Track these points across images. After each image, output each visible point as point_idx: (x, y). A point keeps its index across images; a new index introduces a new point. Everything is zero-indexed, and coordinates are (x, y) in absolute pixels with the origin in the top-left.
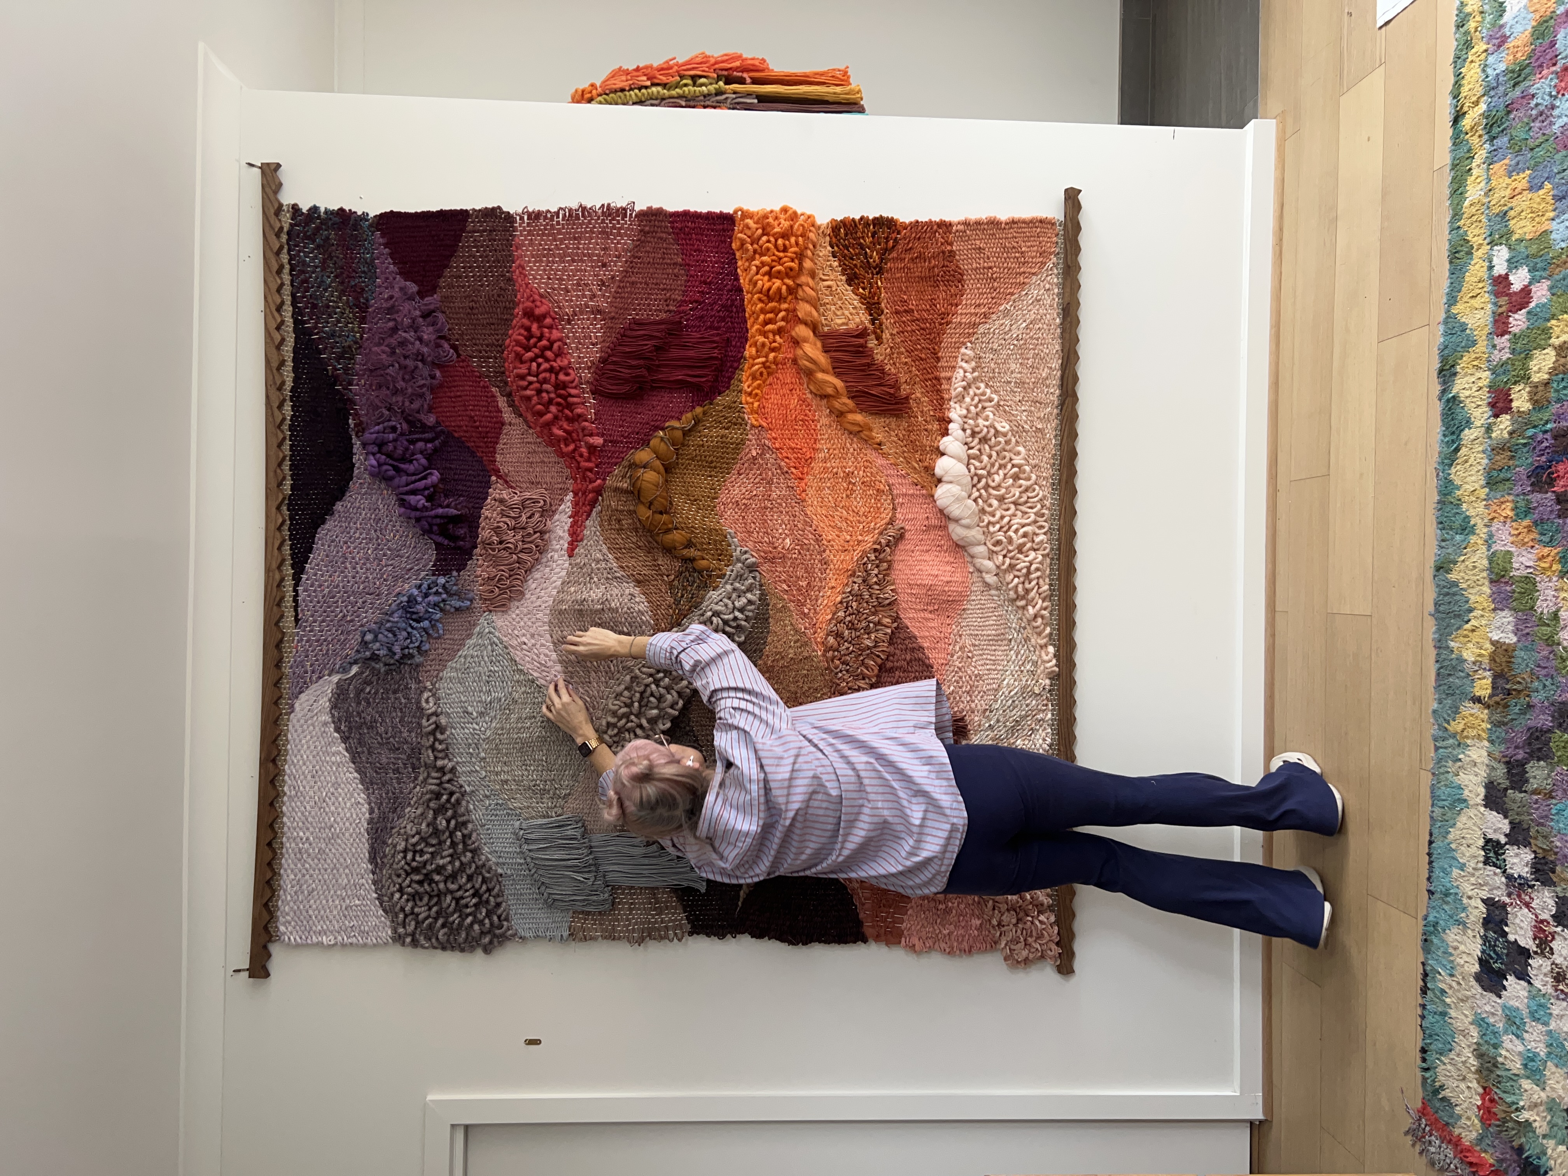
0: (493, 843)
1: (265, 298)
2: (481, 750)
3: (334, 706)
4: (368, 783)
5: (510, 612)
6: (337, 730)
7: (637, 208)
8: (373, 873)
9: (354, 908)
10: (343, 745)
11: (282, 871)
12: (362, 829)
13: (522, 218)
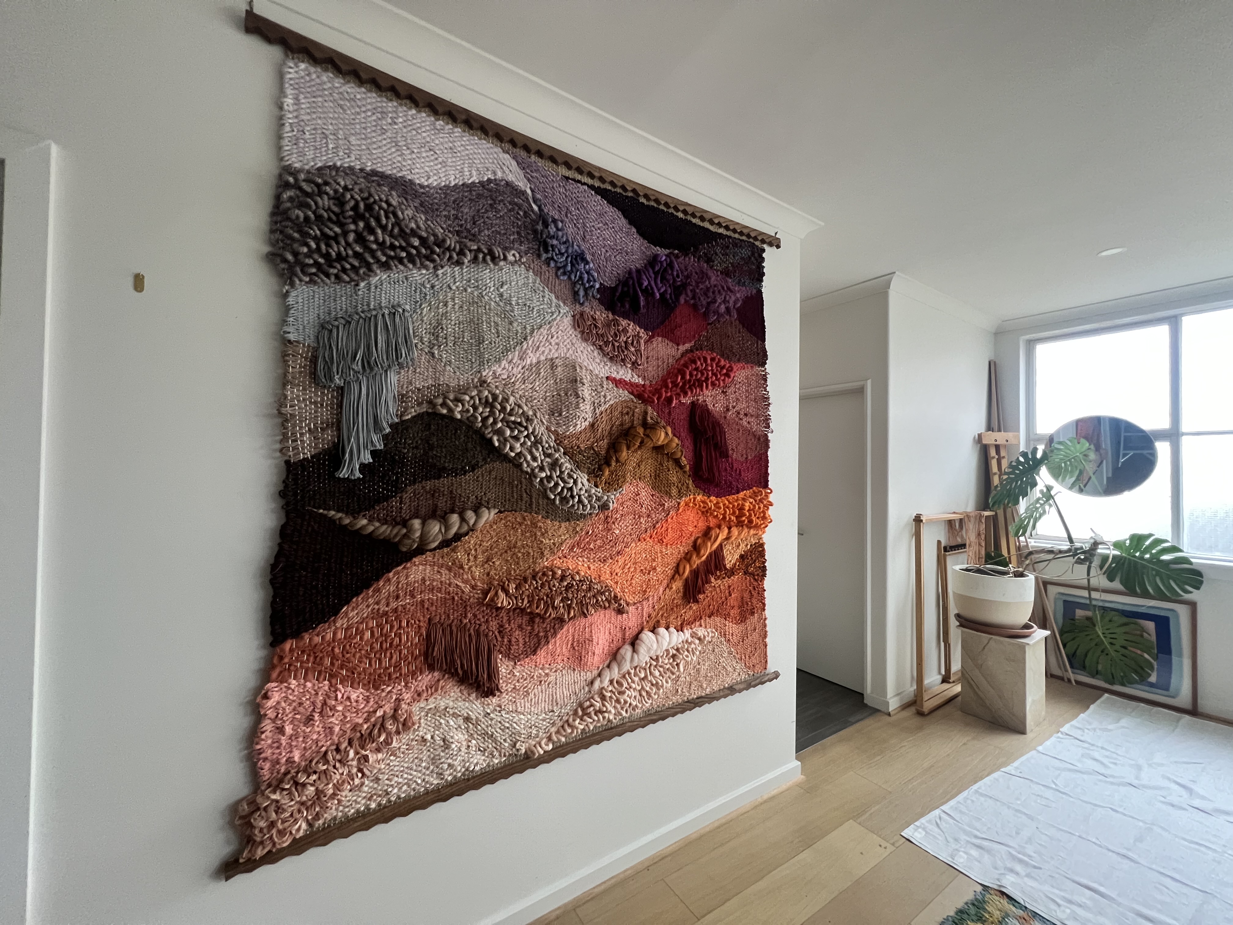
0: (389, 283)
1: (732, 221)
2: (473, 289)
3: (508, 184)
4: (446, 190)
5: (573, 330)
6: (489, 180)
7: (769, 435)
8: (362, 170)
9: (325, 141)
10: (477, 181)
11: (363, 90)
12: (405, 173)
13: (763, 371)
